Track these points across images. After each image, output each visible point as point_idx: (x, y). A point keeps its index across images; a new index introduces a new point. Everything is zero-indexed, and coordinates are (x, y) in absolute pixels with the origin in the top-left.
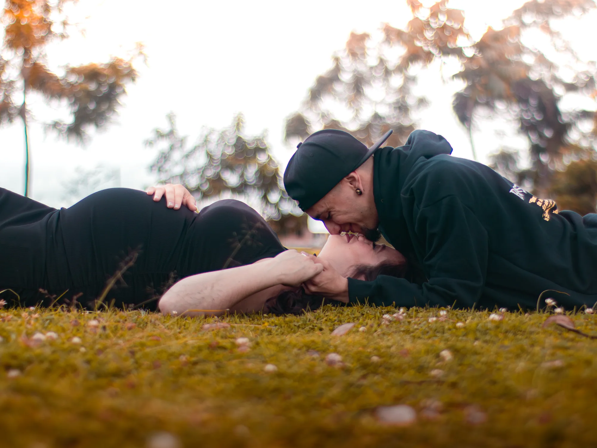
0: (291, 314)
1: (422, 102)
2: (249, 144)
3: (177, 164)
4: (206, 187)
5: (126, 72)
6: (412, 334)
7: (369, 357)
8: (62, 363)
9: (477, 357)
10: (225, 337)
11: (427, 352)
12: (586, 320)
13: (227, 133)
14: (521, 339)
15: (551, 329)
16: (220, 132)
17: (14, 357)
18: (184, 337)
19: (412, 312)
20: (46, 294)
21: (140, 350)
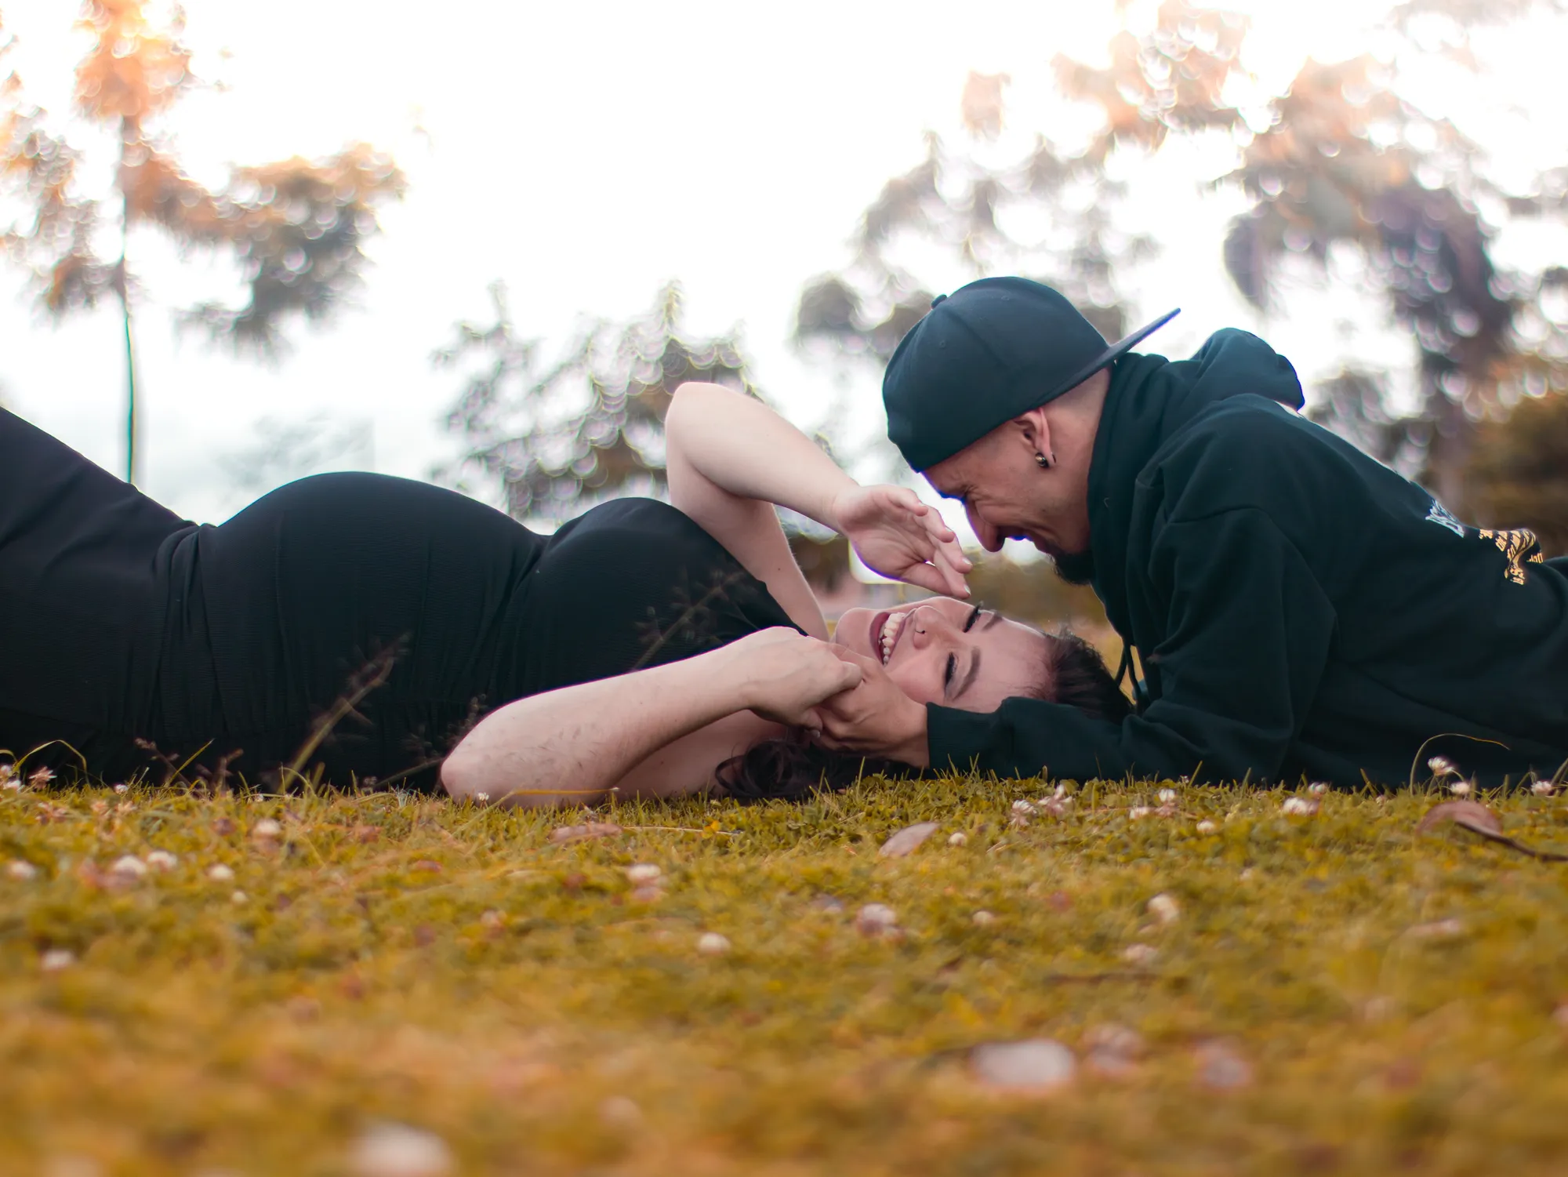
0: (781, 798)
1: (1142, 247)
2: (697, 358)
3: (514, 410)
4: (589, 469)
5: (380, 177)
6: (1084, 851)
7: (967, 914)
8: (182, 933)
9: (1247, 912)
10: (606, 860)
11: (1117, 900)
12: (1535, 813)
13: (641, 331)
14: (1361, 864)
15: (1440, 837)
16: (625, 329)
17: (61, 916)
18: (503, 859)
19: (1090, 792)
20: (150, 753)
21: (388, 897)
